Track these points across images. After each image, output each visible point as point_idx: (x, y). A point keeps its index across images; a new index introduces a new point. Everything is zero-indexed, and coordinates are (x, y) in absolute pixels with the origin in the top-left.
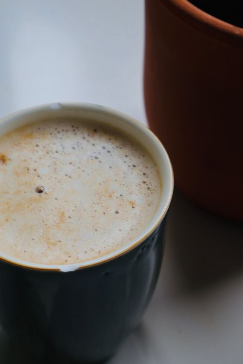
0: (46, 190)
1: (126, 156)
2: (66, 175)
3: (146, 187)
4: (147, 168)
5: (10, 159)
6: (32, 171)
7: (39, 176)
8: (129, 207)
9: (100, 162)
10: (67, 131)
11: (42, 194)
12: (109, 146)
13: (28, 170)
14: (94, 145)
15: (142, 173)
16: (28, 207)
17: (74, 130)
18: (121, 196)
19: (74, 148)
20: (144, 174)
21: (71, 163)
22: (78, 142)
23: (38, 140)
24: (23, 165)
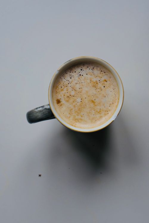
1: (88, 67)
2: (80, 89)
3: (103, 72)
5: (60, 99)
6: (70, 96)
8: (106, 83)
9: (82, 75)
13: (69, 97)
14: (75, 72)
16: (82, 107)
17: (65, 73)
19: (71, 78)
21: (76, 84)
22: (70, 75)
23: (60, 86)
24: (65, 97)
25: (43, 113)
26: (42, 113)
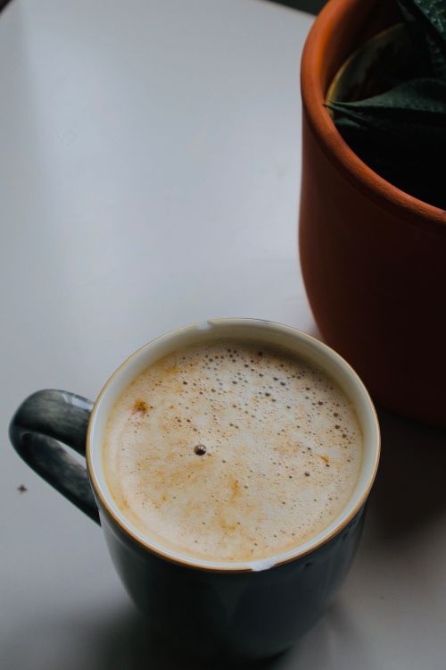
0: (209, 450)
1: (308, 389)
2: (231, 425)
3: (341, 434)
4: (338, 405)
5: (152, 407)
6: (184, 422)
7: (195, 430)
8: (323, 466)
9: (274, 400)
10: (222, 357)
11: (205, 457)
12: (282, 375)
13: (179, 421)
14: (261, 375)
15: (332, 414)
16: (189, 476)
17: (231, 356)
18: (309, 449)
19: (235, 383)
20: (336, 415)
21: (235, 406)
22: (239, 374)
23: (184, 375)
24: (171, 414)
25: (69, 412)
26: (65, 410)
